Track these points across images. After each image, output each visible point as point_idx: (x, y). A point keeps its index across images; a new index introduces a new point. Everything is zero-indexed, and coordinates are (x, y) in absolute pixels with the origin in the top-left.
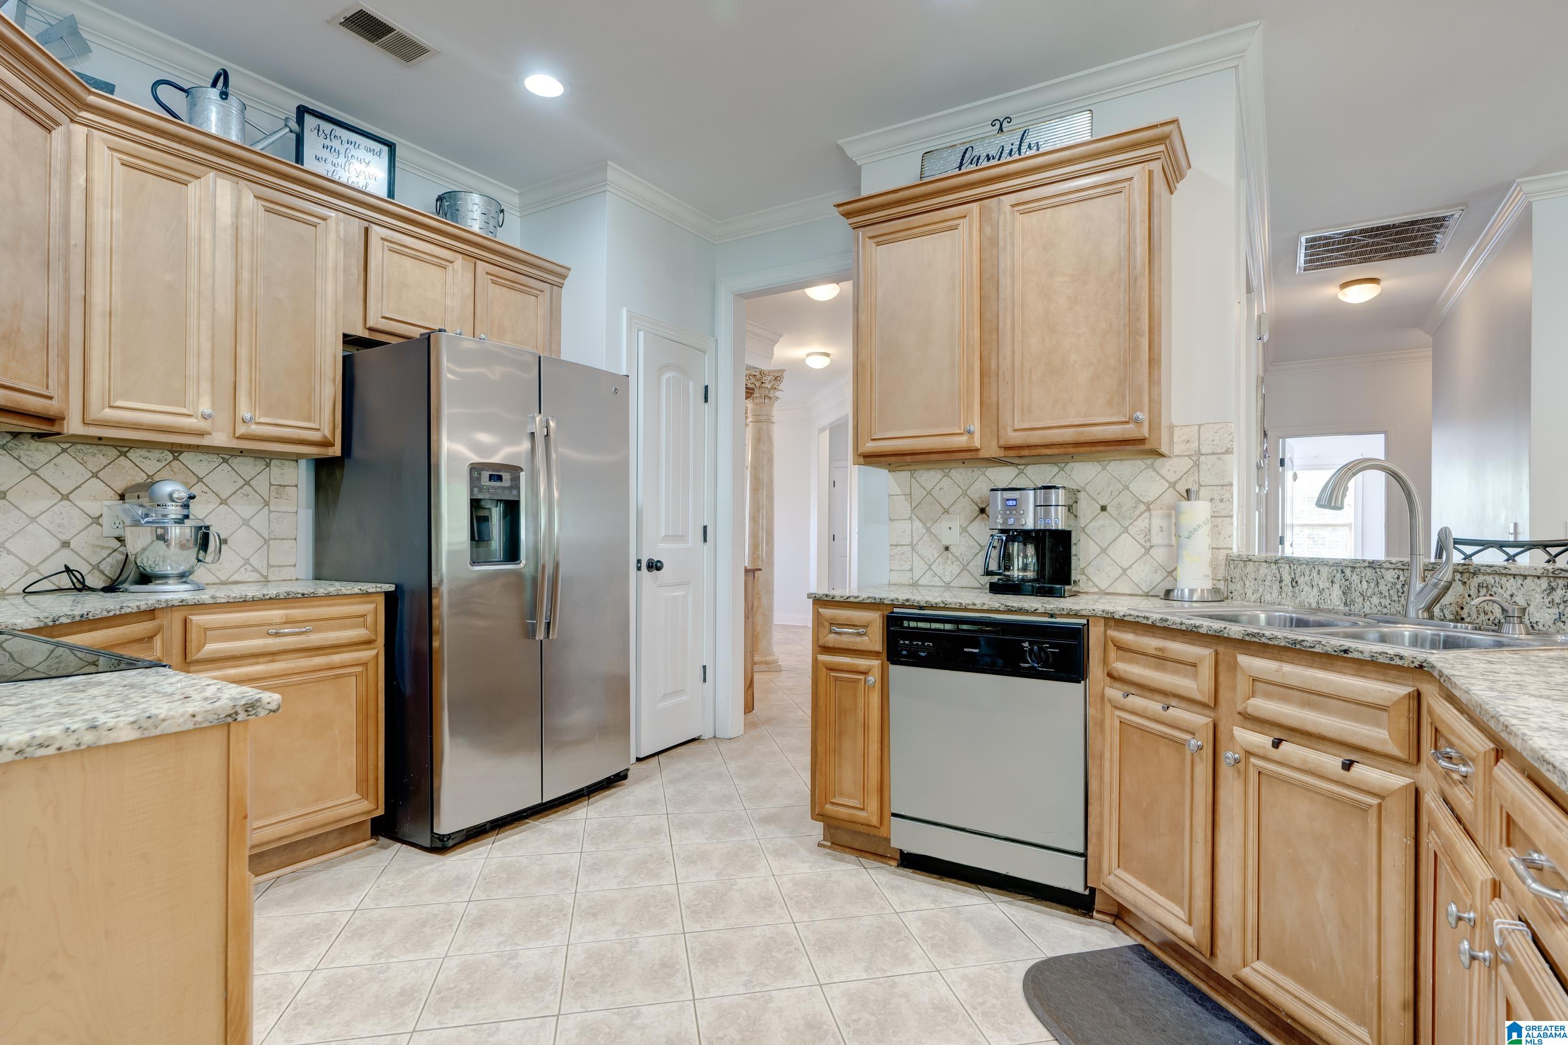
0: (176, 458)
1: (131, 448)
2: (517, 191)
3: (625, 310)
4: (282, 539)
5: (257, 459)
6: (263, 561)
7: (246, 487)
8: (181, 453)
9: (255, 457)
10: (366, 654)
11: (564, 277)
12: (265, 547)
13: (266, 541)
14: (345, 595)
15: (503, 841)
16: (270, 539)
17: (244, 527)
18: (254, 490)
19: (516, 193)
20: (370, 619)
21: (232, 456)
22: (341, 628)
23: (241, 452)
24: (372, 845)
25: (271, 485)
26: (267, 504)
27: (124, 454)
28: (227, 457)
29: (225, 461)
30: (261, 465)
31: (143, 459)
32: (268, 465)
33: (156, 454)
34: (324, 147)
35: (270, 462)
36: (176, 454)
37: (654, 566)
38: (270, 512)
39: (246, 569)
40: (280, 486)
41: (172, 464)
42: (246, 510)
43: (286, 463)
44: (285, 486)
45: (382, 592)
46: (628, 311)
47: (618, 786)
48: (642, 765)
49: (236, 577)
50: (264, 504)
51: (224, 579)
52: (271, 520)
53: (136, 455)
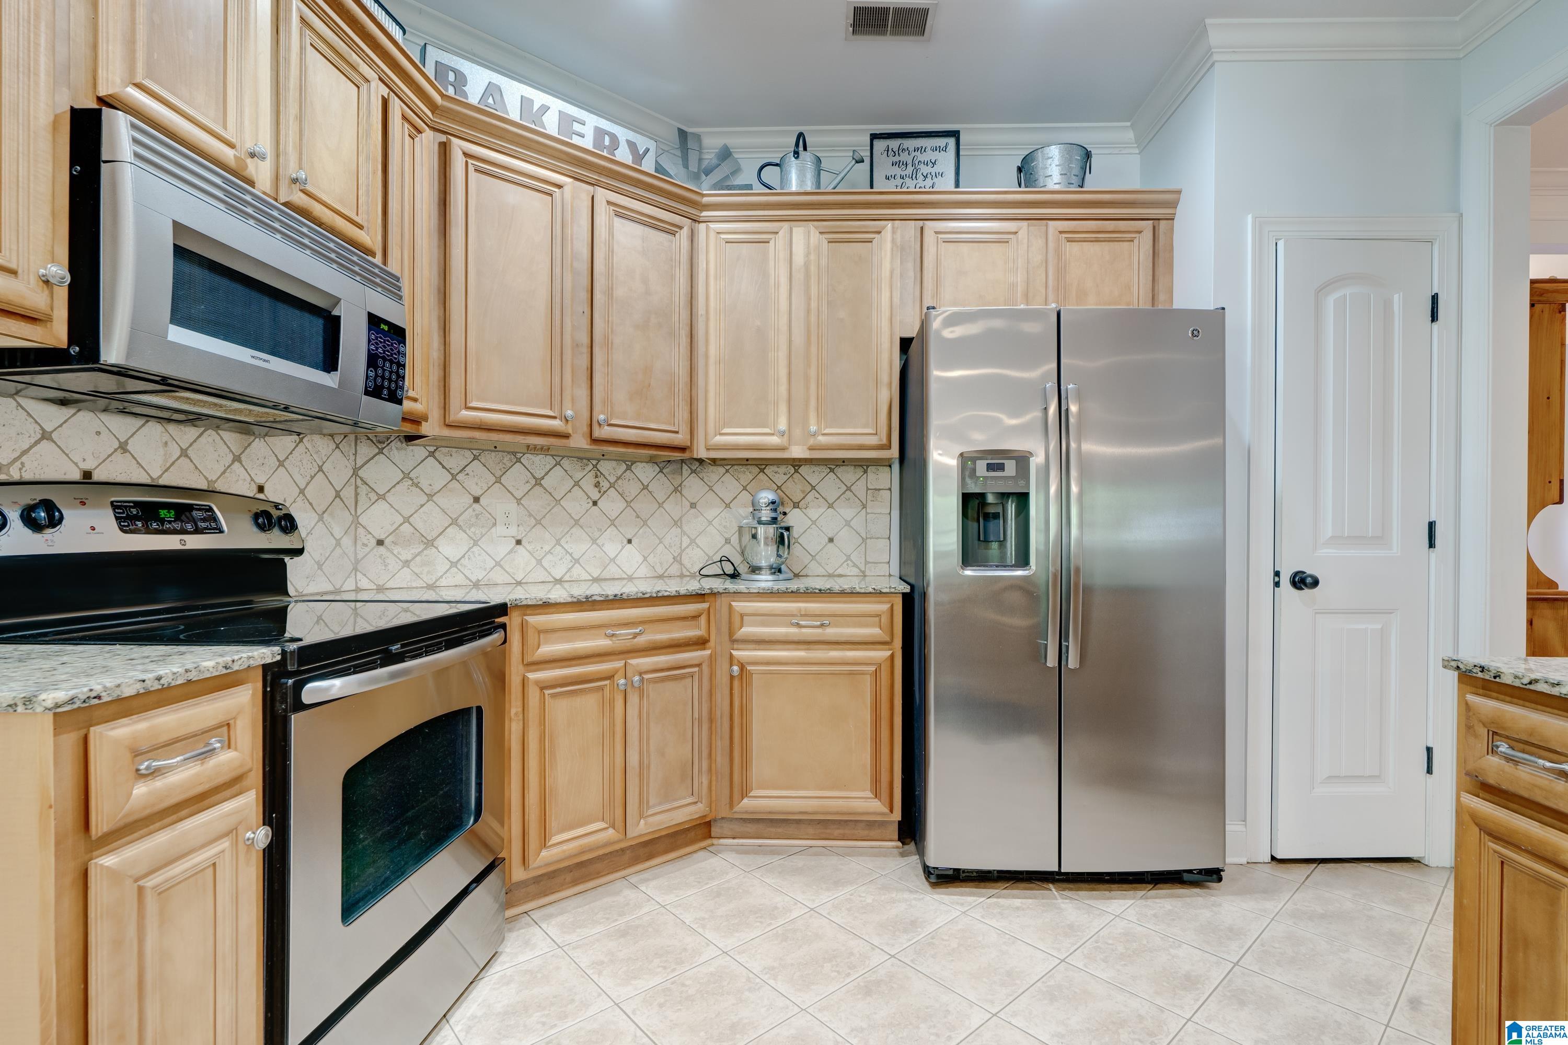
0: (796, 471)
1: (767, 465)
2: (1128, 124)
3: (1250, 219)
4: (878, 538)
5: (857, 467)
6: (861, 557)
7: (848, 492)
8: (800, 466)
9: (855, 466)
10: (882, 654)
11: (1174, 204)
12: (863, 545)
13: (864, 540)
14: (858, 593)
15: (999, 900)
16: (867, 538)
17: (846, 527)
18: (854, 494)
19: (1127, 127)
20: (885, 619)
21: (837, 466)
22: (861, 625)
23: (844, 462)
24: (897, 847)
25: (868, 489)
26: (864, 506)
27: (762, 471)
28: (833, 467)
29: (832, 470)
30: (860, 471)
31: (774, 474)
32: (865, 472)
33: (783, 469)
34: (893, 165)
35: (867, 468)
36: (797, 468)
37: (1301, 581)
38: (867, 513)
39: (848, 565)
40: (876, 489)
41: (794, 476)
42: (847, 512)
43: (881, 468)
44: (880, 489)
45: (900, 593)
46: (1255, 219)
47: (1208, 888)
48: (1280, 871)
49: (840, 571)
50: (862, 507)
51: (831, 572)
52: (868, 521)
53: (770, 470)
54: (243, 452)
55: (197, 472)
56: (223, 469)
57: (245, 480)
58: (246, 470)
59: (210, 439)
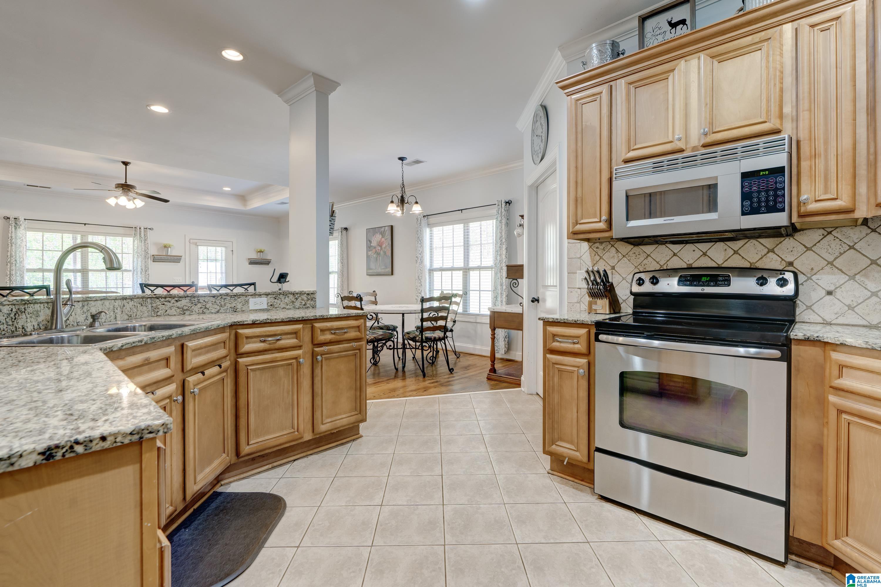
54: (776, 247)
55: (744, 260)
56: (760, 257)
57: (777, 260)
58: (778, 256)
59: (752, 244)
